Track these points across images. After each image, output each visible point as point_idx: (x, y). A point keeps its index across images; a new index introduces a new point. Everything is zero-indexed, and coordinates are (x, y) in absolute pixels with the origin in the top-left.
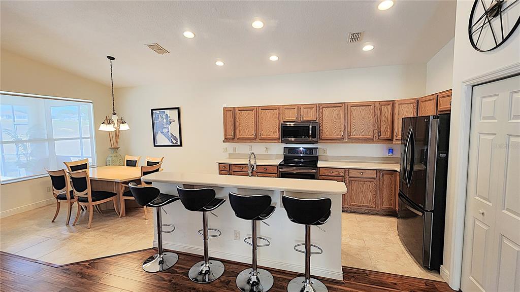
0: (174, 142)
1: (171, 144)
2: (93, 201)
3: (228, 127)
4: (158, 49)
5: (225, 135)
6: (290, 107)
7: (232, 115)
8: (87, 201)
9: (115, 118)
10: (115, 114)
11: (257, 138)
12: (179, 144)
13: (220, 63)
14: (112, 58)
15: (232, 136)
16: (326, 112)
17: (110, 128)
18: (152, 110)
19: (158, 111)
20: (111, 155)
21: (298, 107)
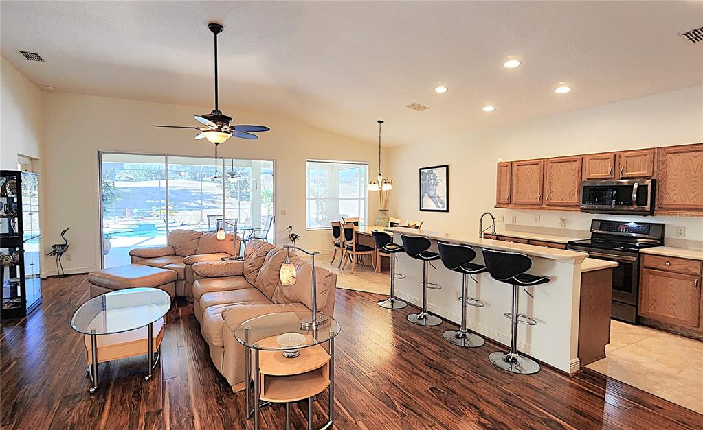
0: (441, 206)
1: (437, 209)
2: (356, 250)
3: (503, 187)
4: (417, 107)
5: (499, 197)
6: (602, 157)
7: (509, 171)
8: (352, 250)
9: (380, 179)
10: (380, 174)
11: (543, 203)
12: (445, 209)
13: (489, 109)
14: (380, 122)
15: (507, 200)
16: (675, 161)
17: (375, 188)
18: (420, 169)
19: (426, 171)
20: (380, 217)
21: (616, 156)
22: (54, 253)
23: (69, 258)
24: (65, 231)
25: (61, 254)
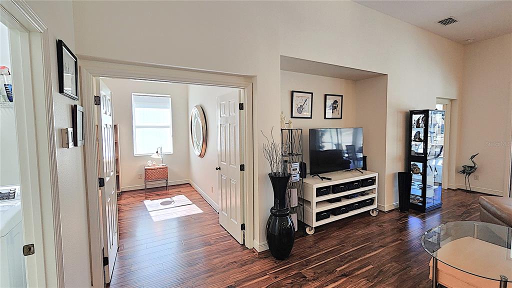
22: (464, 172)
23: (477, 178)
24: (474, 156)
25: (470, 174)
